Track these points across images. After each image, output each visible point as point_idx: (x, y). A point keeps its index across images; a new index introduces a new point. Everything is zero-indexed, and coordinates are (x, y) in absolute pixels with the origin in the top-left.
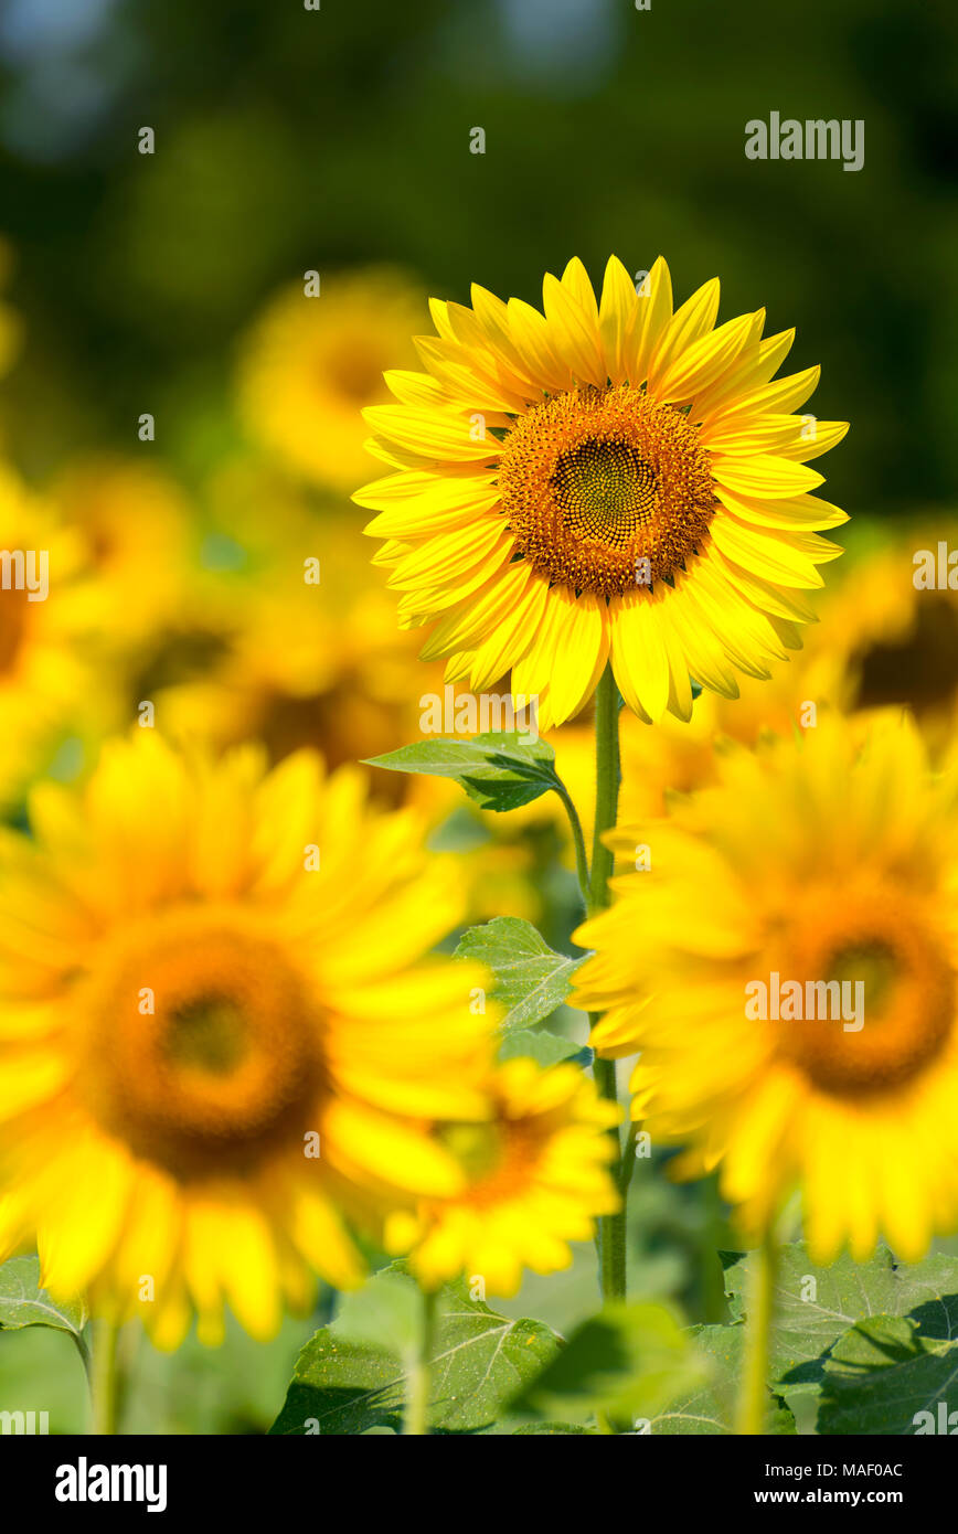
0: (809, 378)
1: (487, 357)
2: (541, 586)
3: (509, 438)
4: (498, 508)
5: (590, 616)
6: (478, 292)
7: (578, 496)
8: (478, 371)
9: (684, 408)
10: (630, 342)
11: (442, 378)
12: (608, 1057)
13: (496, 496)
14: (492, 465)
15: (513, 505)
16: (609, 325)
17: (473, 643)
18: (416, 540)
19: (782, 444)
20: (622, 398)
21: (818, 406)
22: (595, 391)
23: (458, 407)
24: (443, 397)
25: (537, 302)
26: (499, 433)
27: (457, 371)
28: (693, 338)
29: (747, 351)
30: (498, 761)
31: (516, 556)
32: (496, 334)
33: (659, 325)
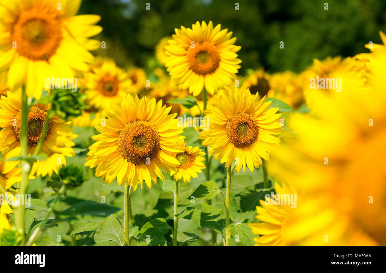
0: (234, 39)
1: (184, 37)
2: (194, 73)
3: (188, 50)
4: (186, 62)
5: (201, 78)
6: (182, 27)
7: (199, 59)
8: (183, 40)
9: (215, 45)
10: (206, 35)
11: (177, 41)
12: (206, 146)
13: (186, 60)
14: (185, 55)
15: (189, 61)
16: (203, 32)
17: (183, 83)
18: (174, 67)
19: (231, 50)
20: (205, 44)
21: (236, 44)
22: (201, 42)
23: (180, 46)
24: (177, 44)
25: (191, 28)
26: (186, 50)
27: (179, 40)
28: (217, 33)
29: (225, 35)
30: (188, 101)
31: (190, 69)
32: (185, 34)
33: (211, 32)
